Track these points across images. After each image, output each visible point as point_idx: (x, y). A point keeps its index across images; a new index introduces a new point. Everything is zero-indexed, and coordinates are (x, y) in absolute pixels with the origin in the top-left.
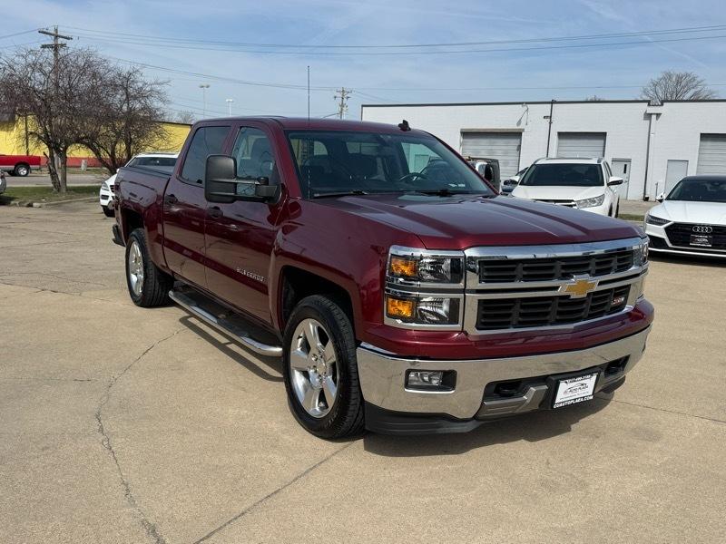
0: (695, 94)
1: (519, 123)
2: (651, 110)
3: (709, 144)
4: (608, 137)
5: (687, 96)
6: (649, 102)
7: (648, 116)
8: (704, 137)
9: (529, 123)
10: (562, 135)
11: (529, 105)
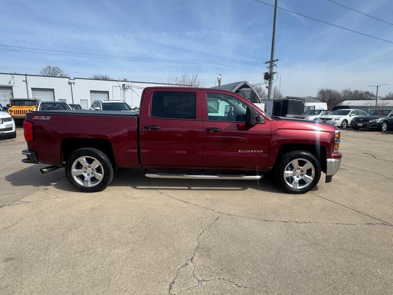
0: (61, 75)
1: (10, 83)
2: (71, 81)
3: (93, 94)
4: (55, 90)
5: (58, 76)
6: (69, 78)
7: (70, 83)
8: (92, 92)
9: (15, 83)
10: (33, 89)
11: (14, 75)
